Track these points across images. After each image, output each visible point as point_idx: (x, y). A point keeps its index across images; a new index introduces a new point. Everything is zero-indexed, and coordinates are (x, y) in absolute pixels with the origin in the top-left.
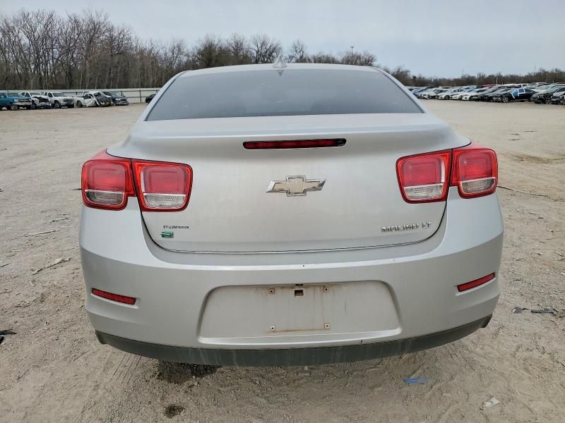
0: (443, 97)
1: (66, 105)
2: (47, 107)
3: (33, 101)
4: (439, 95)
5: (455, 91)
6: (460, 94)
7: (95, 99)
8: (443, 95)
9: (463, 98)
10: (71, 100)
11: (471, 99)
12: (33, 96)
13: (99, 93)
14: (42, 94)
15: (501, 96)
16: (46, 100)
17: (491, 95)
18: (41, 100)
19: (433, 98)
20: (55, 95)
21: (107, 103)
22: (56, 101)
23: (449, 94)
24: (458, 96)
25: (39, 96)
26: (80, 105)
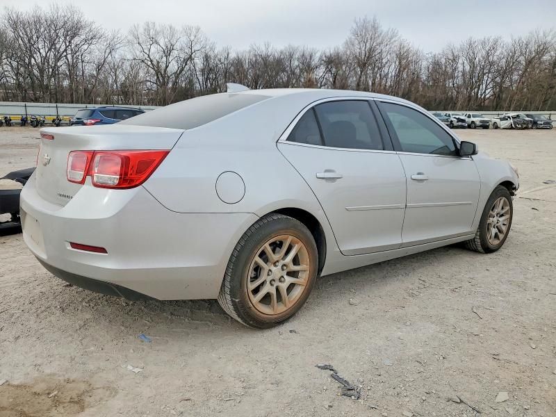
1: (481, 126)
2: (463, 127)
3: (452, 121)
7: (512, 121)
10: (487, 122)
12: (454, 116)
13: (518, 116)
14: (462, 115)
16: (463, 121)
18: (459, 120)
20: (474, 116)
21: (525, 126)
22: (473, 122)
25: (457, 117)
26: (496, 127)
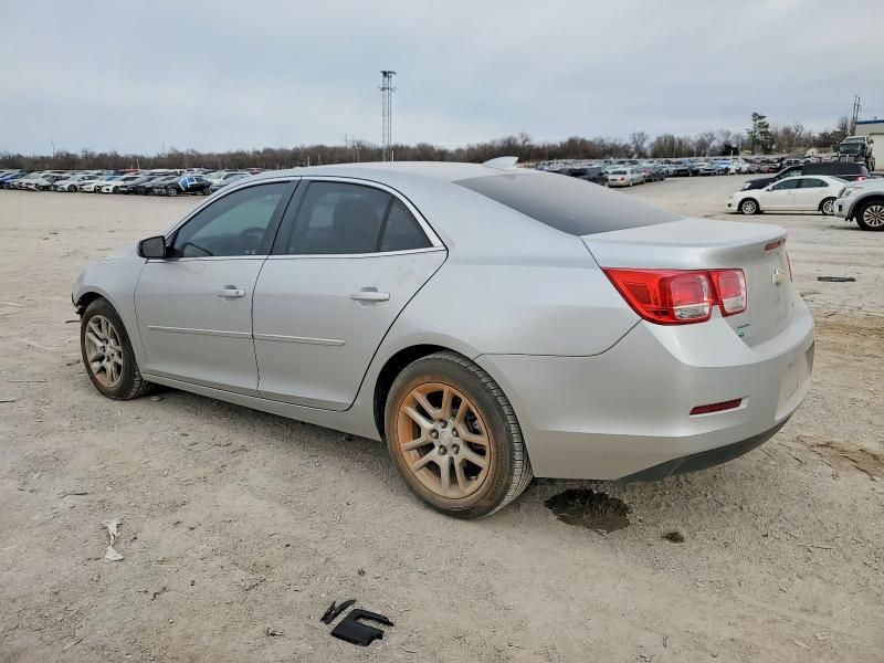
0: (66, 187)
4: (57, 183)
5: (83, 179)
6: (96, 183)
8: (66, 184)
9: (104, 190)
11: (116, 191)
15: (166, 187)
17: (148, 185)
19: (46, 188)
23: (75, 183)
24: (92, 187)
